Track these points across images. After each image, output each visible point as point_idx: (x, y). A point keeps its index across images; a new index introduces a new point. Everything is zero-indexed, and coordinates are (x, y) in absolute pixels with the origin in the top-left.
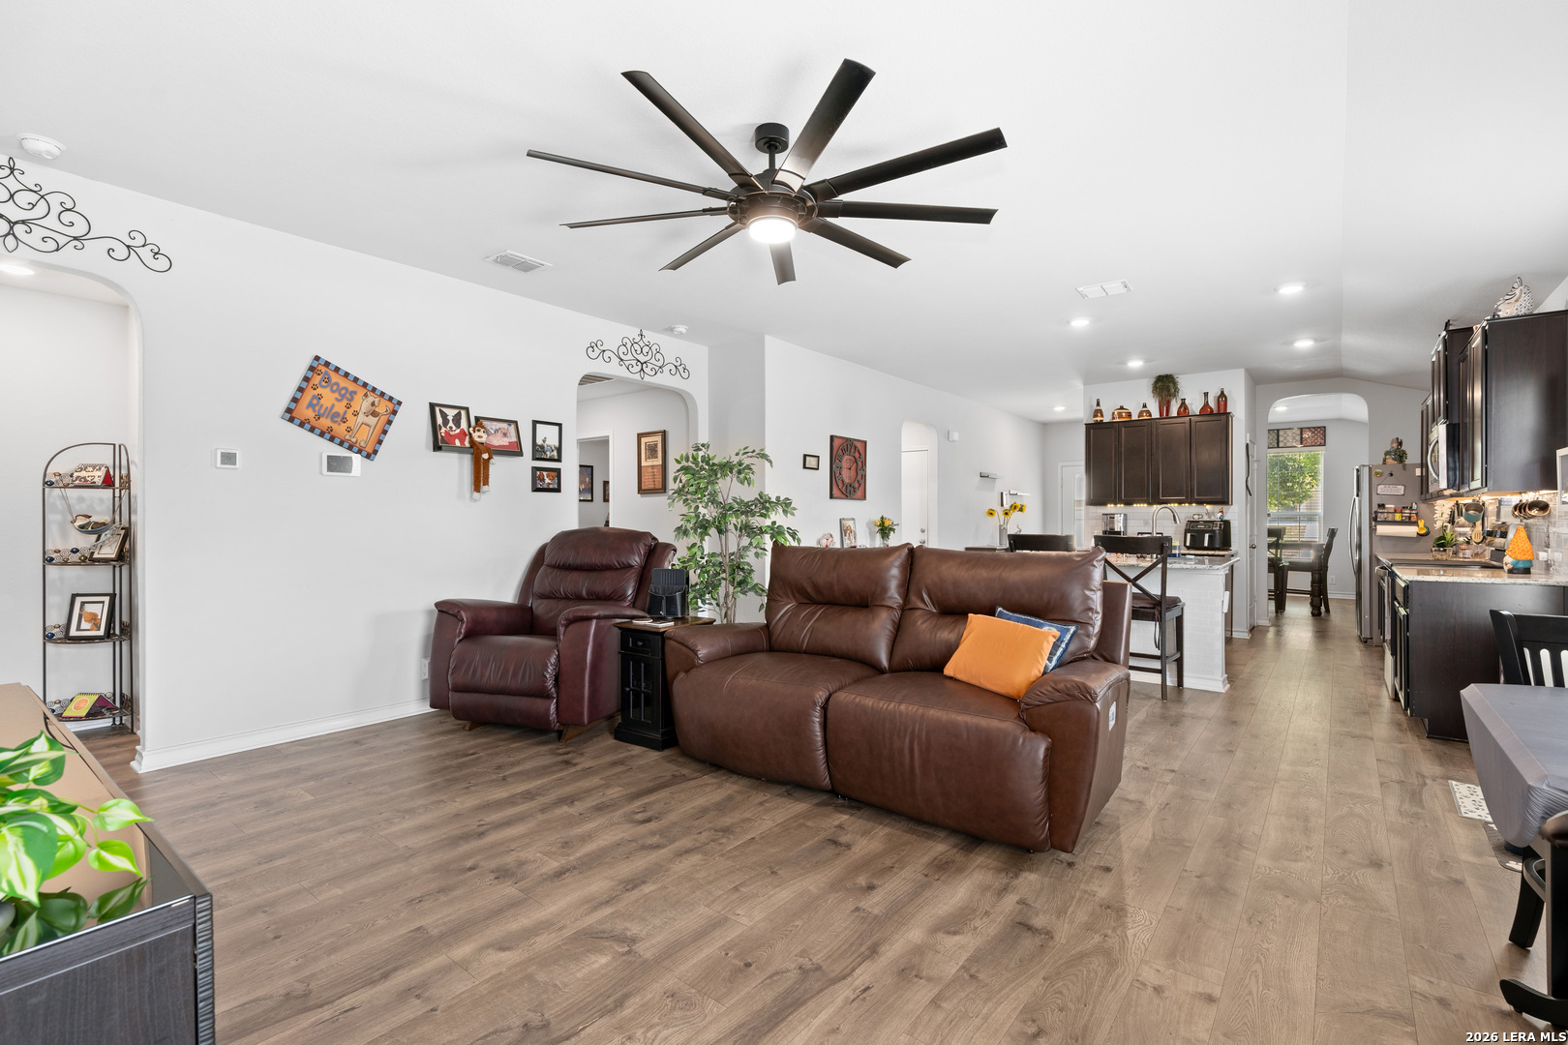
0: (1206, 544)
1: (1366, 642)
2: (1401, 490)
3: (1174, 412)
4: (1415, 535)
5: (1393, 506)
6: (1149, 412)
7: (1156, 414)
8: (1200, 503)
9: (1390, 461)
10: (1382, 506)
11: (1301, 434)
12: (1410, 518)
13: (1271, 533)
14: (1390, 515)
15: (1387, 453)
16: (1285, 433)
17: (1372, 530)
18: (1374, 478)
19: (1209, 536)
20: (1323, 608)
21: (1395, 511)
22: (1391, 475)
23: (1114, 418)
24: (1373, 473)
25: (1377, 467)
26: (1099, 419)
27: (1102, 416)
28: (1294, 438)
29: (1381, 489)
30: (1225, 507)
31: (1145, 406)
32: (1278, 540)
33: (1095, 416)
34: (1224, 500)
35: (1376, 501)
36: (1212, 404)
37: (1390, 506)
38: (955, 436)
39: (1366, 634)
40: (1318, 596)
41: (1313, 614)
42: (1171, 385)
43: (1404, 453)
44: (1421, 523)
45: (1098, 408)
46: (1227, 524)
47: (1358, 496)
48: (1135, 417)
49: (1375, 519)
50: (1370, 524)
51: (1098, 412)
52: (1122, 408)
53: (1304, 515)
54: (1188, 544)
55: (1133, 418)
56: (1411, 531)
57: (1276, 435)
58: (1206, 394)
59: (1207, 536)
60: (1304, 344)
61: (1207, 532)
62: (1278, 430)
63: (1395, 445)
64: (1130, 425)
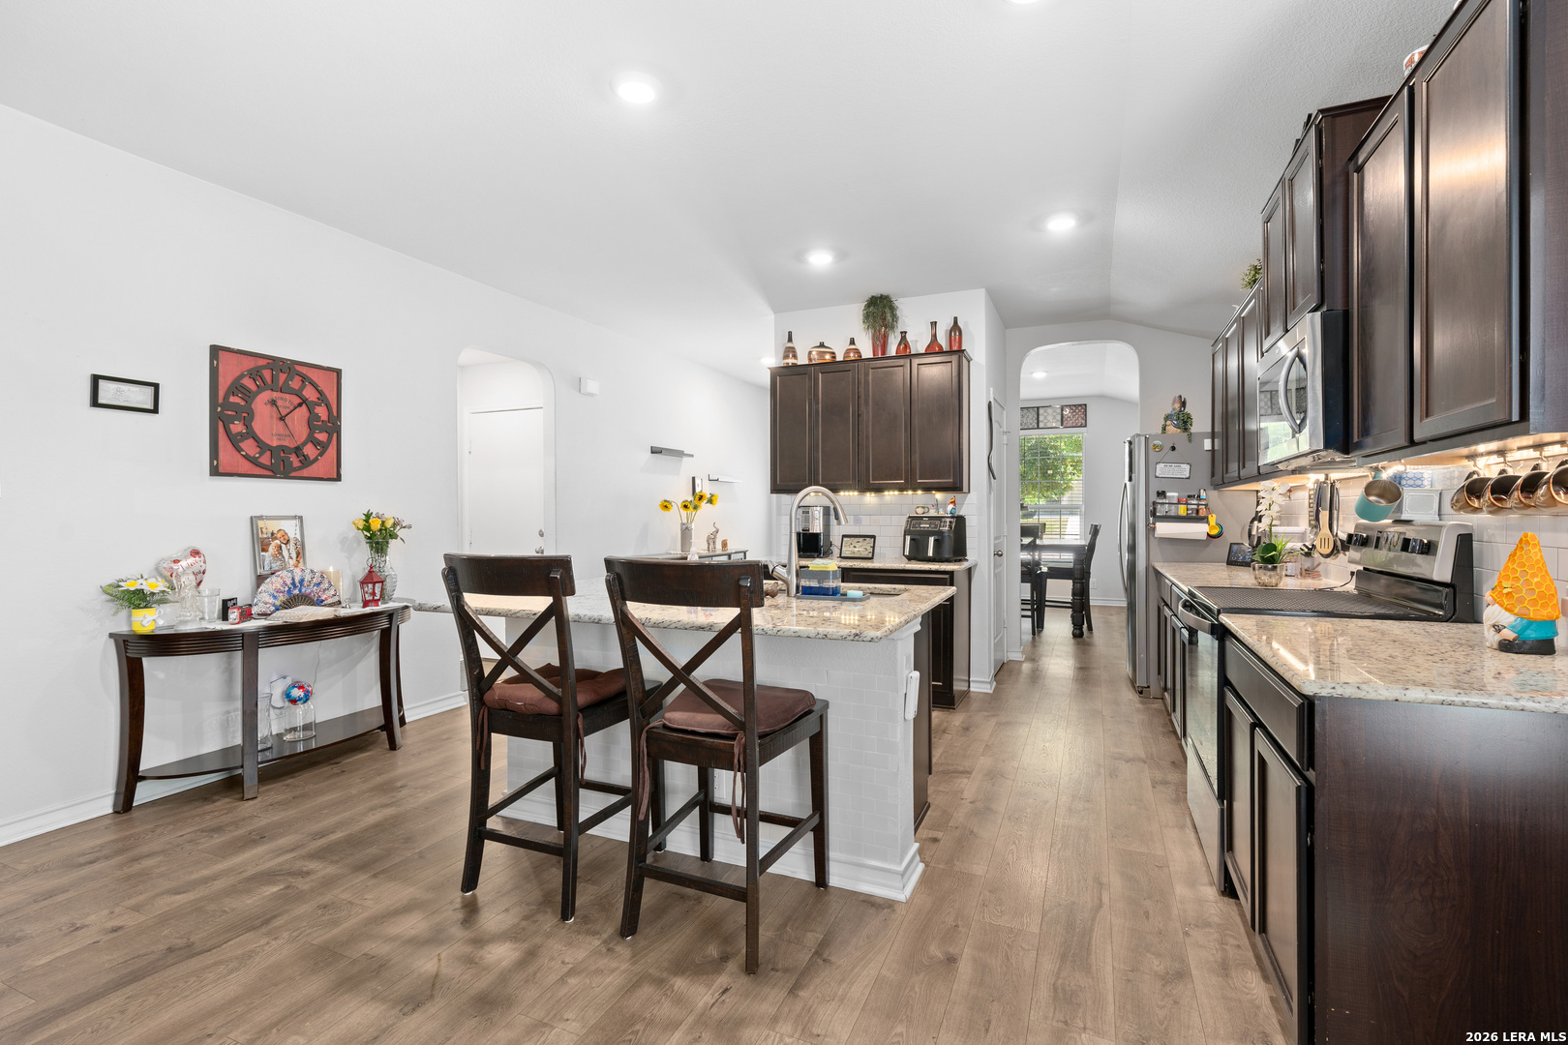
0: (930, 553)
1: (1141, 693)
2: (1184, 470)
3: (892, 350)
4: (1204, 537)
5: (1176, 494)
6: (857, 351)
7: (867, 352)
8: (928, 489)
9: (1171, 429)
10: (1162, 494)
11: (1062, 410)
12: (1198, 511)
13: (1026, 531)
14: (1173, 506)
15: (1167, 418)
16: (1046, 412)
17: (1150, 530)
18: (1151, 452)
19: (935, 540)
20: (1085, 626)
21: (1179, 502)
22: (1173, 448)
23: (810, 360)
24: (1151, 446)
25: (1156, 437)
26: (791, 361)
27: (795, 357)
28: (1054, 417)
29: (1161, 470)
30: (958, 496)
31: (852, 342)
32: (1034, 541)
33: (786, 357)
34: (956, 485)
35: (1155, 488)
36: (943, 341)
37: (1172, 495)
38: (592, 386)
39: (1141, 682)
40: (1080, 610)
41: (1075, 636)
42: (887, 310)
43: (1189, 417)
44: (1212, 519)
45: (790, 345)
46: (960, 521)
47: (1130, 479)
48: (840, 358)
49: (1154, 513)
50: (1147, 520)
51: (790, 352)
52: (822, 345)
53: (1066, 508)
54: (907, 553)
55: (838, 359)
56: (1198, 530)
57: (1034, 412)
58: (934, 324)
59: (932, 540)
60: (1062, 225)
61: (932, 533)
62: (1038, 408)
63: (1177, 406)
64: (831, 368)
